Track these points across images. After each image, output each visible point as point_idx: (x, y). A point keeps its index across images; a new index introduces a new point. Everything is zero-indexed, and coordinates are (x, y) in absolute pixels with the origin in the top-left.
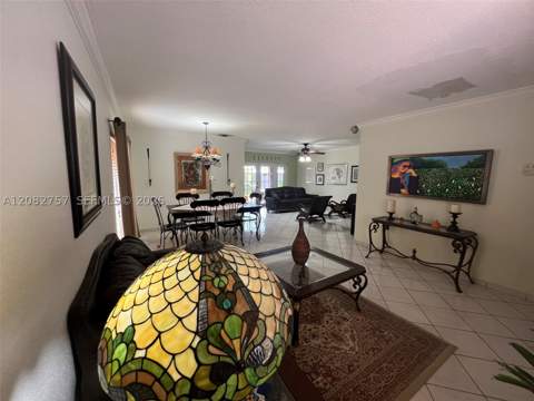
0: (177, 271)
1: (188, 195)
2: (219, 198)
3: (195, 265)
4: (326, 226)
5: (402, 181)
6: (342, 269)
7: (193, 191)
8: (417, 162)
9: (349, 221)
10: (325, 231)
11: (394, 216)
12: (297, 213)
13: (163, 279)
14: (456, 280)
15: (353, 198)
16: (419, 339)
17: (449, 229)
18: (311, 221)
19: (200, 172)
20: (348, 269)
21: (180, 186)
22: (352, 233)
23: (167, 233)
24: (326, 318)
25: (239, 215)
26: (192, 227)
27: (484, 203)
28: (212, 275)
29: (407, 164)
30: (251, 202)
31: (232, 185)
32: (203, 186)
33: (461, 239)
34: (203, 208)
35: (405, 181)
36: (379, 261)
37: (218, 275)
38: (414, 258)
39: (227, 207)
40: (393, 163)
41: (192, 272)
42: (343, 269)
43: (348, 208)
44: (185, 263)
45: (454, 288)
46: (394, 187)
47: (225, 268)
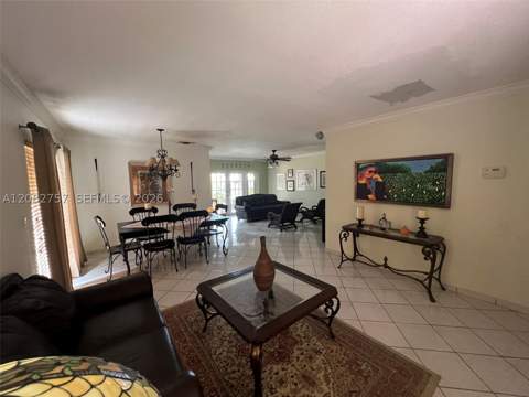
5: (369, 187)
8: (382, 167)
11: (363, 222)
12: (269, 222)
14: (428, 289)
15: (322, 203)
16: (400, 370)
17: (418, 235)
18: (283, 229)
19: (159, 183)
20: (319, 291)
22: (324, 240)
24: (297, 353)
25: (205, 228)
26: (146, 247)
27: (448, 207)
29: (373, 169)
33: (430, 246)
35: (372, 186)
36: (351, 270)
38: (386, 266)
40: (359, 169)
42: (314, 291)
43: (318, 213)
45: (428, 297)
46: (361, 193)
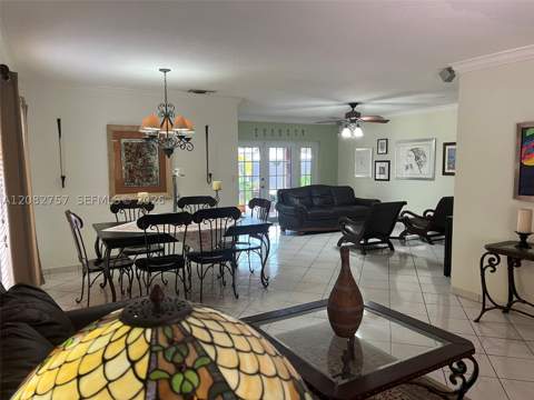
0: (104, 361)
1: (133, 204)
2: (191, 209)
3: (139, 349)
4: (394, 259)
6: (428, 344)
7: (142, 196)
9: (439, 250)
10: (393, 269)
11: (529, 239)
12: (340, 235)
13: (79, 377)
15: (446, 205)
18: (366, 250)
19: (155, 160)
20: (439, 345)
21: (119, 187)
22: (447, 272)
23: (93, 276)
25: (229, 239)
26: (141, 264)
28: (171, 368)
30: (251, 216)
31: (215, 184)
32: (160, 187)
34: (160, 229)
36: (503, 329)
37: (181, 368)
39: (206, 226)
40: (525, 136)
41: (133, 363)
42: (430, 344)
43: (439, 224)
44: (120, 345)
47: (193, 355)
